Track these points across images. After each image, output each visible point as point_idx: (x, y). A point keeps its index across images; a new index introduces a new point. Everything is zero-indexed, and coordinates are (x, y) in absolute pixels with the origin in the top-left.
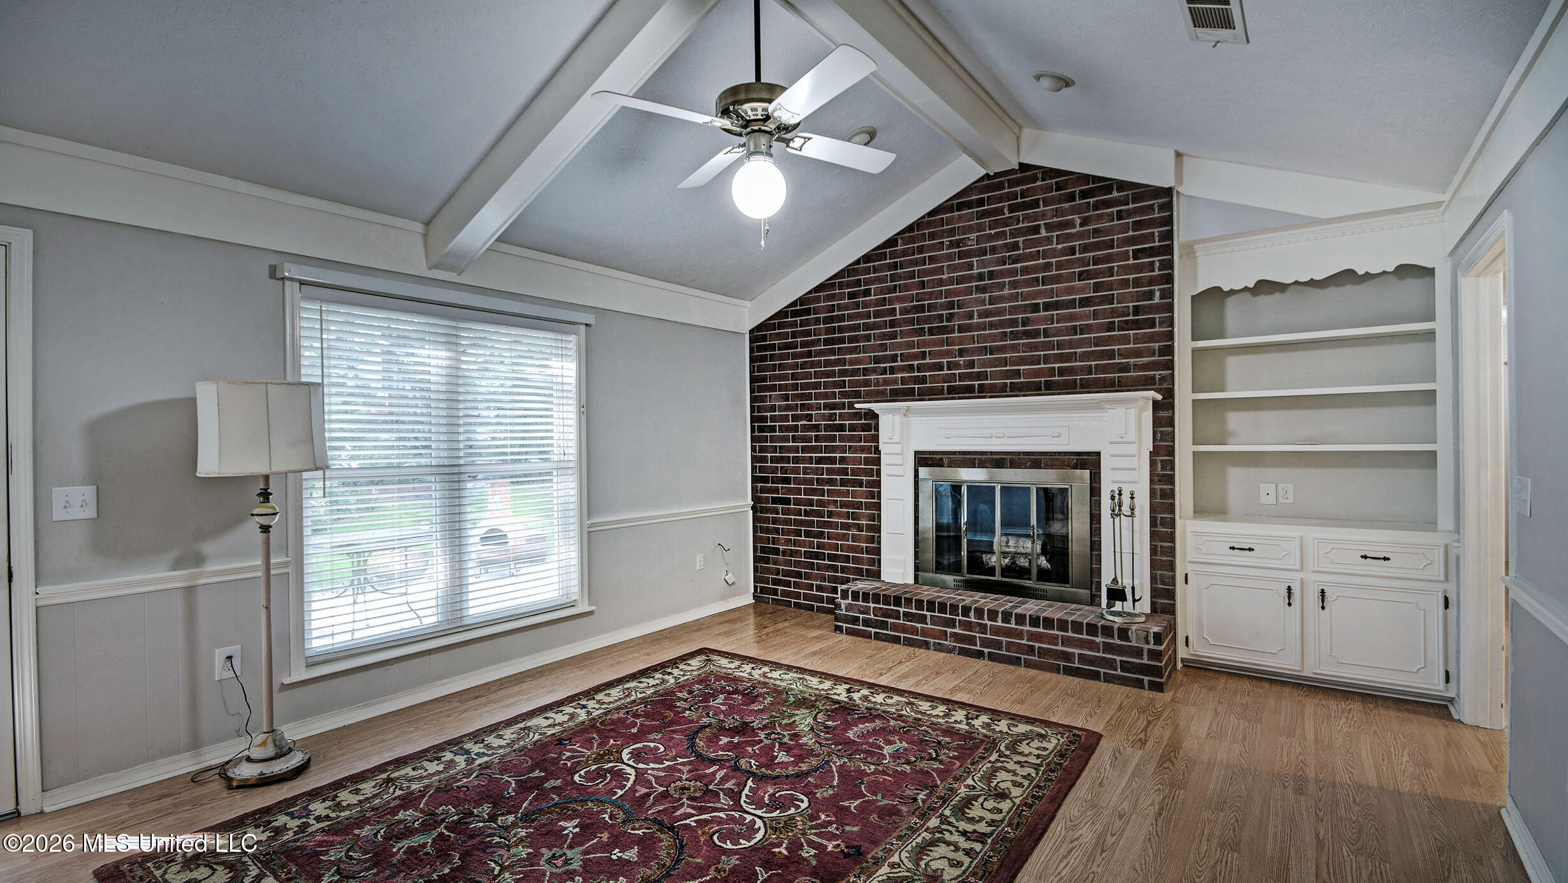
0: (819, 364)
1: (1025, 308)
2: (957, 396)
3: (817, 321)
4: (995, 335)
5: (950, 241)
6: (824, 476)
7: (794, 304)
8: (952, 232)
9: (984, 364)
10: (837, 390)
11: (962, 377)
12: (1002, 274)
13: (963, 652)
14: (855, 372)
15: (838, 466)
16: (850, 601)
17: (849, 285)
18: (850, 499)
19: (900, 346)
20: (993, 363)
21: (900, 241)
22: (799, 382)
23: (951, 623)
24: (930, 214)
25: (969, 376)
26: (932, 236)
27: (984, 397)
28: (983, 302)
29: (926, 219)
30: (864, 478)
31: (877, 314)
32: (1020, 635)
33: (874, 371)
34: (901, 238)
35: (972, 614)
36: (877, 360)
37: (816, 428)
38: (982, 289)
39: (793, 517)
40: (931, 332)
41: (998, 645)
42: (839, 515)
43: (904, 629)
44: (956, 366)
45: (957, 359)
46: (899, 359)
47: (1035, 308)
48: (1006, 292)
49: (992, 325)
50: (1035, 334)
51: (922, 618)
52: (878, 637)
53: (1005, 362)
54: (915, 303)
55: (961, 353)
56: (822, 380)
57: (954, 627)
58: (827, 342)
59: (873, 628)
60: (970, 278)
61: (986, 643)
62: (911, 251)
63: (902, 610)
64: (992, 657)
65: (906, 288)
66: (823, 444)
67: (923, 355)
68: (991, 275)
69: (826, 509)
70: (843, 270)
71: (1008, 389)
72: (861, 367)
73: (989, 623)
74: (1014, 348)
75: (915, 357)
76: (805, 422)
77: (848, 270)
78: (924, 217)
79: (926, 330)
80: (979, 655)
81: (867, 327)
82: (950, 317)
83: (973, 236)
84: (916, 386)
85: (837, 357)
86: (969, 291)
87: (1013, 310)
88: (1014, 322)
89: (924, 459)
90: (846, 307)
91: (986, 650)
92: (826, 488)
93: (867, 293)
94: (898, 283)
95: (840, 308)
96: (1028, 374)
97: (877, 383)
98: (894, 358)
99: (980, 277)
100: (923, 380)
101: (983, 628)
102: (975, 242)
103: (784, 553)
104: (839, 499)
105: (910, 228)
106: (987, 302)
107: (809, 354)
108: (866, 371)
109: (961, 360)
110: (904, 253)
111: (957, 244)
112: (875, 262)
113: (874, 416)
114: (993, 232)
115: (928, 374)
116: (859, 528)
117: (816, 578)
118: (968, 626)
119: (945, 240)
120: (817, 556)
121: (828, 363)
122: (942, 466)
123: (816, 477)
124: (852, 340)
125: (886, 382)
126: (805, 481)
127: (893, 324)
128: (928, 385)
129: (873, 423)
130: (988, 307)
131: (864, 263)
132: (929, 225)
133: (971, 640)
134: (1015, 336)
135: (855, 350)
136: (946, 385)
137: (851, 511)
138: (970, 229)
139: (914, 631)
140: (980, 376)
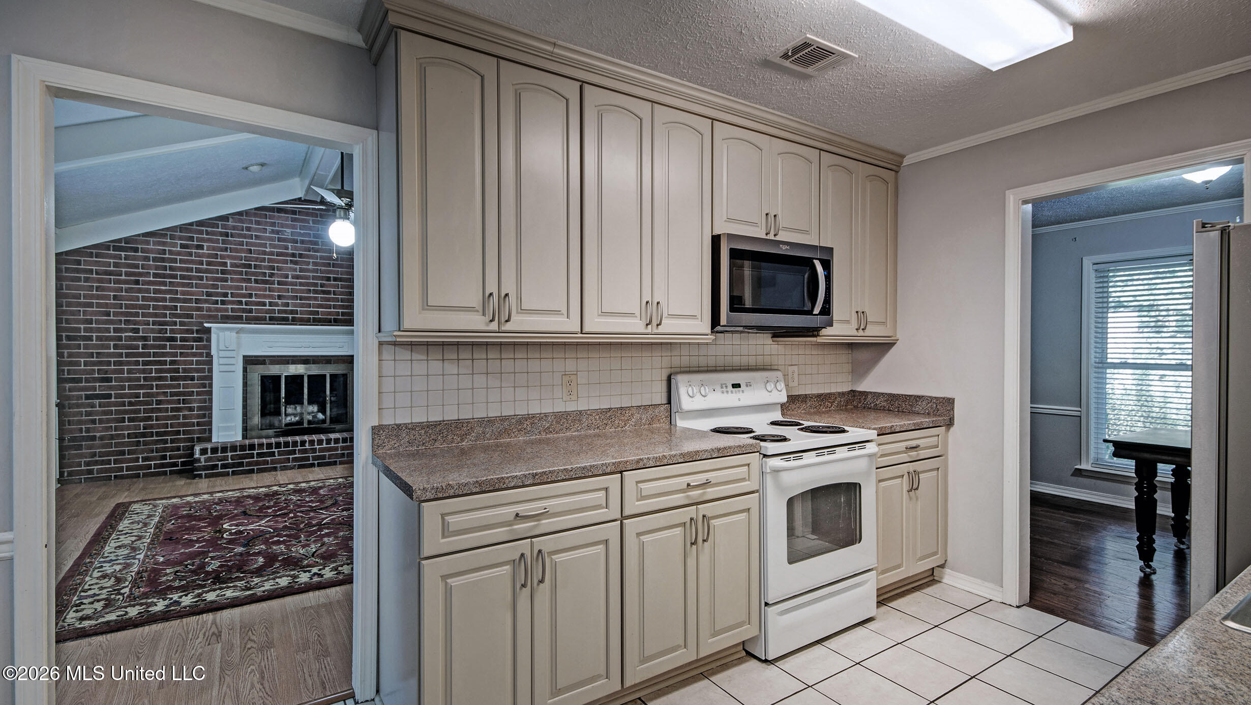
0: (148, 291)
1: (322, 278)
2: (276, 322)
3: (147, 259)
4: (304, 290)
5: (272, 230)
6: (153, 375)
7: (119, 241)
8: (273, 224)
9: (295, 305)
10: (168, 312)
11: (280, 312)
12: (308, 257)
13: (300, 467)
14: (185, 301)
15: (168, 367)
16: (209, 455)
17: (180, 238)
18: (182, 390)
19: (230, 287)
20: (302, 306)
21: (231, 220)
22: (123, 302)
23: (294, 452)
24: (256, 209)
25: (285, 312)
26: (258, 223)
27: (296, 325)
28: (295, 270)
29: (253, 211)
30: (196, 375)
31: (209, 263)
32: (336, 449)
33: (206, 301)
34: (232, 218)
35: (307, 444)
36: (208, 294)
37: (145, 339)
38: (296, 263)
39: (113, 408)
40: (256, 281)
41: (324, 457)
42: (168, 402)
43: (257, 463)
44: (277, 305)
45: (277, 301)
46: (229, 295)
47: (328, 279)
48: (310, 267)
49: (301, 284)
50: (329, 293)
51: (273, 454)
52: (234, 473)
53: (309, 306)
54: (243, 262)
55: (280, 297)
56: (151, 303)
57: (295, 454)
58: (155, 275)
59: (230, 468)
60: (287, 255)
61: (314, 458)
62: (240, 228)
63: (255, 452)
64: (319, 465)
65: (237, 251)
66: (152, 351)
67: (250, 296)
68: (301, 256)
69: (154, 399)
70: (176, 227)
71: (312, 321)
72: (194, 297)
73: (318, 447)
74: (316, 299)
75: (244, 296)
76: (131, 334)
77: (180, 228)
78: (251, 209)
79: (253, 280)
80: (312, 465)
81: (198, 270)
82: (271, 275)
83: (289, 230)
84: (244, 315)
85: (168, 288)
86: (286, 262)
87: (314, 278)
88: (316, 285)
89: (250, 361)
90: (179, 253)
91: (316, 462)
92: (154, 383)
93: (201, 247)
94: (229, 246)
95: (171, 252)
96: (323, 313)
97: (209, 310)
98: (226, 295)
99: (293, 255)
100: (251, 311)
101: (314, 451)
102: (290, 234)
103: (102, 438)
104: (169, 391)
105: (240, 213)
106: (298, 270)
107: (137, 282)
108: (197, 301)
109: (280, 302)
110: (234, 228)
111: (278, 232)
112: (208, 227)
113: (209, 330)
114: (302, 232)
115: (254, 307)
116: (191, 409)
117: (142, 452)
118: (305, 451)
119: (268, 228)
120: (143, 435)
121: (156, 291)
122: (265, 364)
123: (142, 375)
124: (183, 277)
125: (218, 310)
126: (129, 380)
127: (223, 272)
128: (254, 314)
129: (205, 337)
130: (298, 273)
131: (197, 226)
132: (255, 215)
133: (307, 459)
134: (316, 292)
135: (188, 285)
136: (268, 315)
137: (182, 398)
138: (287, 226)
139: (267, 462)
140: (292, 312)
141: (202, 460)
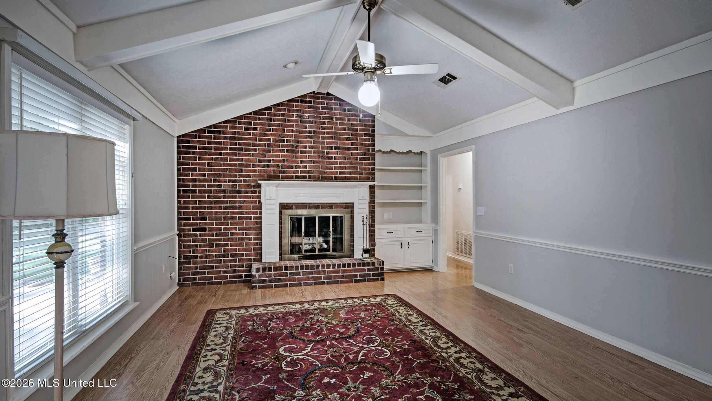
0: (226, 159)
1: (327, 148)
2: (299, 180)
3: (225, 138)
4: (316, 156)
5: (297, 115)
6: (229, 216)
7: (210, 127)
8: (298, 111)
9: (311, 167)
10: (237, 173)
11: (301, 172)
12: (319, 133)
13: (316, 284)
14: (247, 166)
15: (237, 210)
16: (261, 273)
17: (245, 123)
18: (244, 226)
19: (272, 156)
20: (315, 168)
21: (273, 109)
22: (213, 167)
23: (312, 273)
24: (288, 101)
25: (305, 172)
26: (289, 111)
27: (311, 181)
28: (311, 142)
29: (286, 102)
30: (253, 216)
31: (260, 140)
32: (338, 272)
33: (259, 166)
34: (274, 108)
35: (320, 267)
36: (260, 161)
37: (224, 191)
38: (311, 137)
39: (207, 238)
40: (288, 151)
41: (330, 277)
42: (238, 234)
43: (290, 280)
44: (299, 167)
45: (300, 164)
46: (272, 161)
47: (331, 148)
48: (320, 140)
49: (314, 152)
50: (331, 158)
51: (299, 274)
52: (276, 286)
53: (319, 167)
54: (280, 138)
55: (301, 162)
56: (228, 168)
57: (313, 274)
58: (231, 149)
59: (273, 282)
60: (306, 132)
61: (325, 278)
62: (278, 115)
63: (288, 272)
64: (328, 283)
65: (276, 130)
66: (228, 200)
67: (284, 161)
68: (314, 132)
69: (230, 232)
70: (242, 116)
71: (321, 178)
72: (252, 163)
73: (327, 270)
74: (323, 162)
75: (280, 161)
76: (217, 189)
77: (244, 116)
79: (285, 150)
80: (323, 283)
81: (254, 145)
82: (297, 147)
83: (307, 115)
84: (280, 174)
85: (237, 157)
86: (305, 137)
87: (323, 147)
88: (323, 152)
89: (284, 206)
90: (243, 134)
91: (326, 281)
92: (229, 221)
93: (255, 129)
94: (272, 128)
95: (239, 133)
96: (328, 173)
97: (260, 172)
98: (269, 161)
99: (310, 132)
100: (284, 172)
101: (325, 272)
102: (308, 118)
103: (201, 257)
104: (237, 226)
105: (278, 105)
106: (312, 143)
107: (220, 154)
108: (254, 166)
109: (301, 165)
110: (275, 115)
111: (300, 117)
112: (260, 115)
113: (260, 186)
114: (315, 115)
115: (286, 169)
116: (250, 239)
117: (223, 267)
118: (319, 273)
119: (294, 114)
120: (224, 256)
121: (231, 160)
122: (292, 209)
123: (223, 216)
124: (246, 150)
125: (265, 172)
126: (216, 219)
127: (268, 146)
128: (286, 174)
129: (258, 190)
130: (313, 145)
131: (254, 115)
132: (287, 105)
133: (320, 278)
134: (323, 158)
135: (249, 155)
136: (294, 175)
137: (245, 232)
138: (306, 112)
139: (295, 280)
140: (309, 172)
141: (257, 276)
